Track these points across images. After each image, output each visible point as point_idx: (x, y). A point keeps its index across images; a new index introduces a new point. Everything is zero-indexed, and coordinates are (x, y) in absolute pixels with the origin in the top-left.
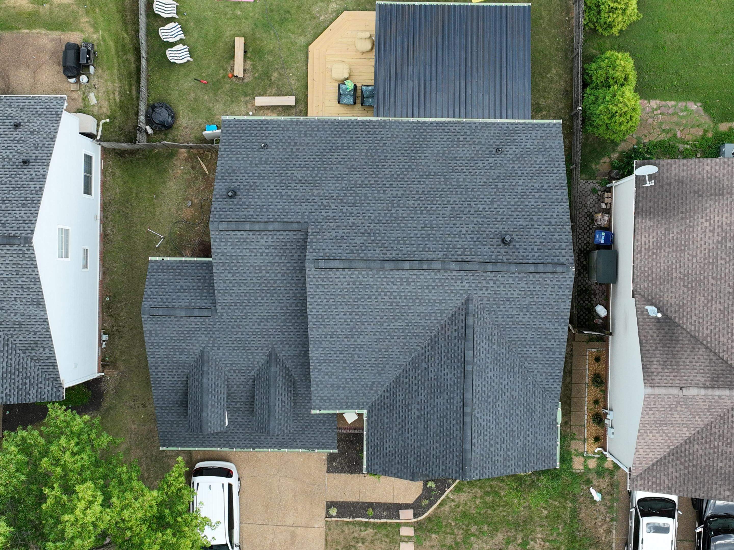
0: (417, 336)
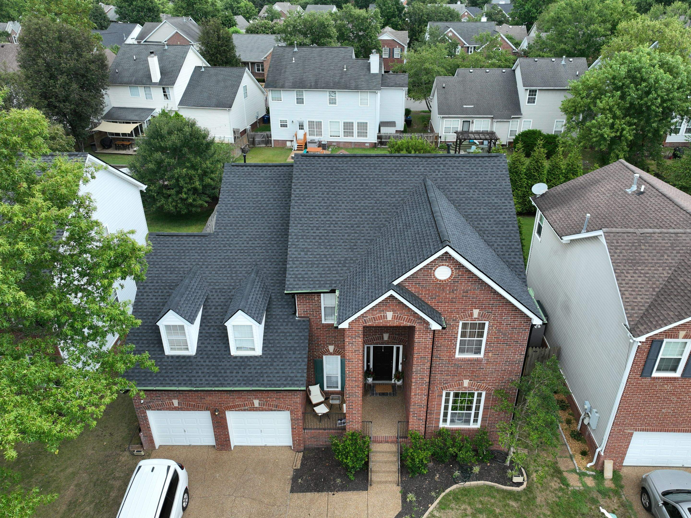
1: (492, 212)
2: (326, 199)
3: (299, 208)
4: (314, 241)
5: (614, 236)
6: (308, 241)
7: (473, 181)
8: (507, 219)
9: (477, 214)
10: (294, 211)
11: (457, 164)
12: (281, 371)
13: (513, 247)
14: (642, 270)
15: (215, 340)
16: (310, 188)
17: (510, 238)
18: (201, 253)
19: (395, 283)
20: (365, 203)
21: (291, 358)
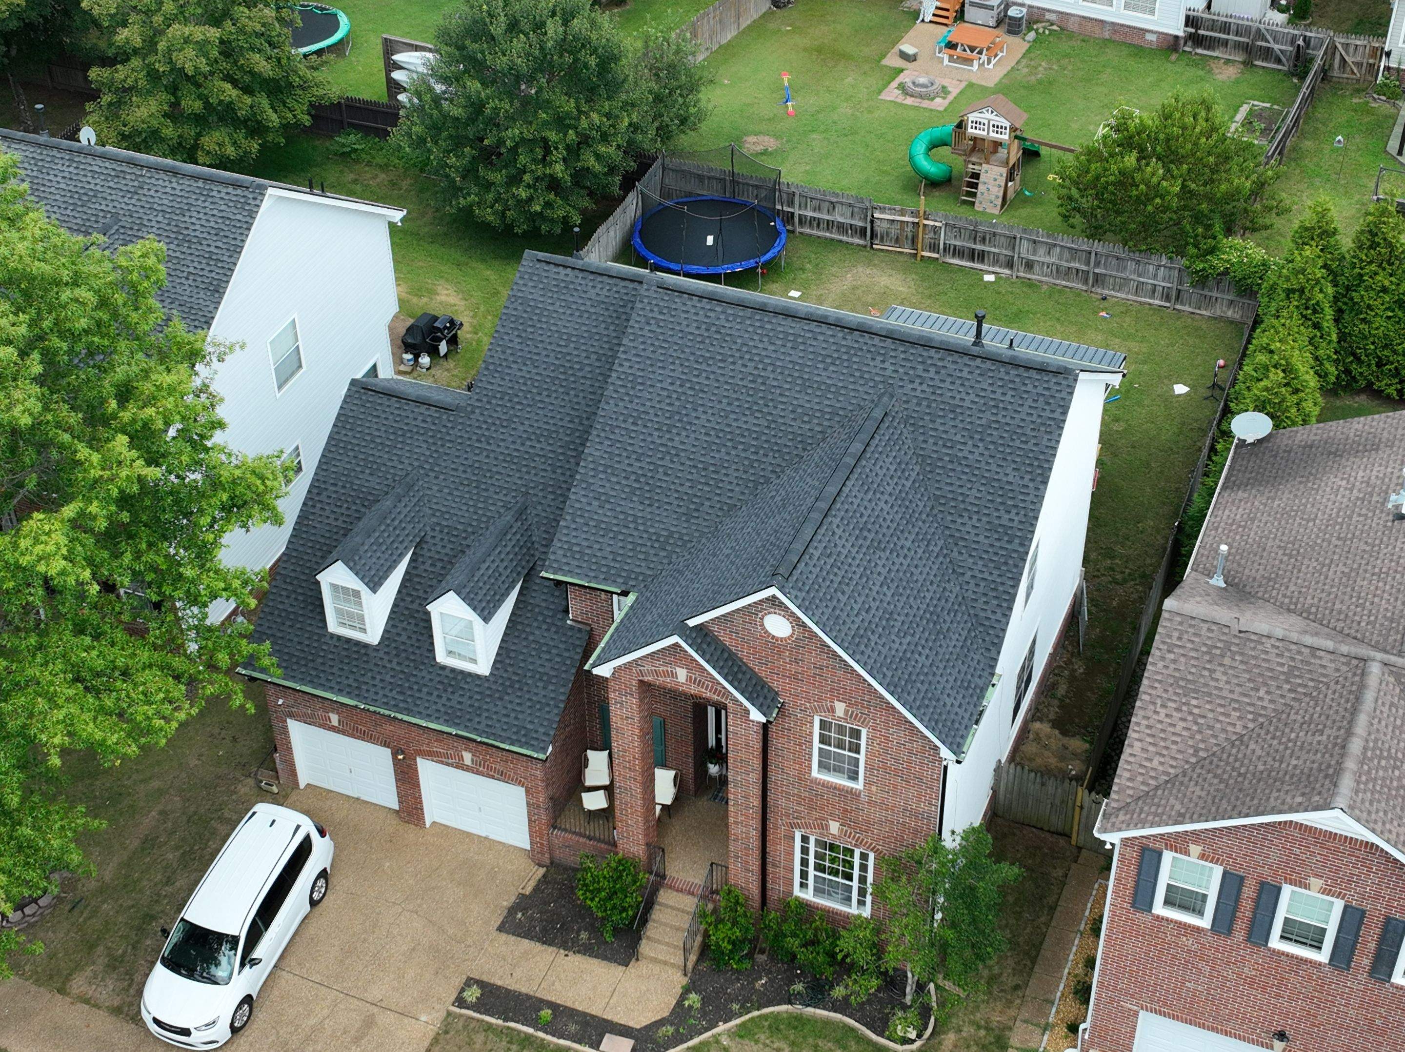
0: (779, 451)
1: (992, 501)
2: (675, 396)
3: (617, 405)
4: (624, 482)
5: (1181, 623)
6: (614, 479)
7: (984, 422)
8: (1015, 524)
9: (960, 498)
10: (607, 408)
11: (965, 374)
12: (513, 715)
13: (1001, 588)
14: (1196, 706)
15: (416, 625)
16: (652, 365)
17: (1004, 568)
18: (435, 444)
19: (692, 623)
20: (746, 422)
21: (536, 694)
